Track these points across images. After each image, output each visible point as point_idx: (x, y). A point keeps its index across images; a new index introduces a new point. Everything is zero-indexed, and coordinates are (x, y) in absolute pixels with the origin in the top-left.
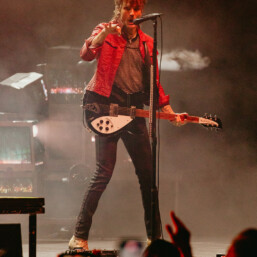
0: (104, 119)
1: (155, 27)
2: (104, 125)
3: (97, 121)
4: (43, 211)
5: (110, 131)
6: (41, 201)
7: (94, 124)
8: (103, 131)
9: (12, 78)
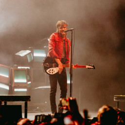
0: (51, 69)
1: (72, 33)
2: (51, 71)
3: (49, 70)
4: (30, 101)
5: (53, 73)
6: (29, 97)
7: (48, 71)
8: (51, 74)
9: (20, 52)
